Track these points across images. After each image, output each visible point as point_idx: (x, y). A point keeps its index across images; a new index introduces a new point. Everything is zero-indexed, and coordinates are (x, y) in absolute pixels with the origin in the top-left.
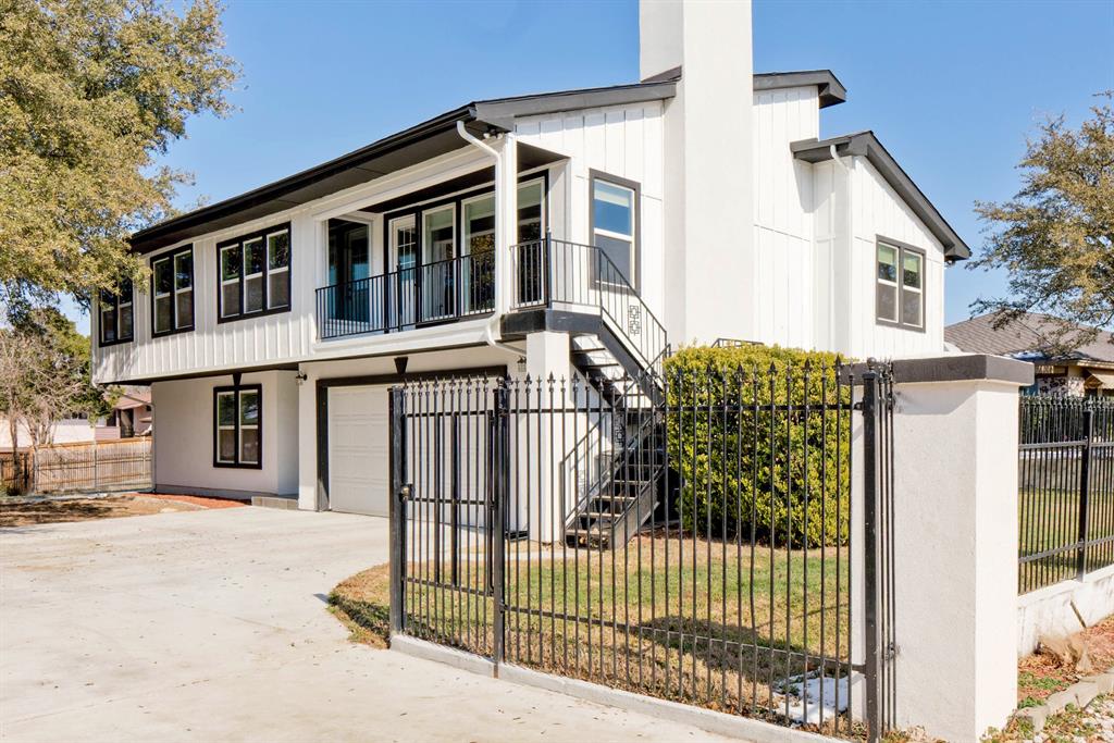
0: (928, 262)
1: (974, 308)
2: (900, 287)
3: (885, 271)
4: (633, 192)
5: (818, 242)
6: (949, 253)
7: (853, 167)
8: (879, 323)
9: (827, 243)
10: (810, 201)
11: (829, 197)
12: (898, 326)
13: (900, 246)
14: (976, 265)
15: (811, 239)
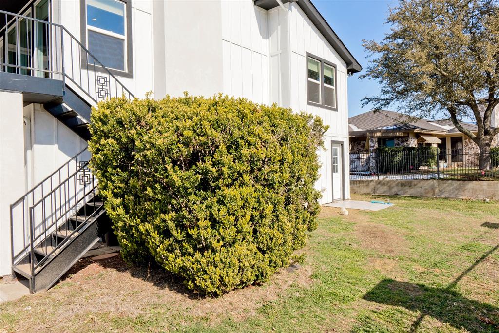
0: (337, 71)
1: (363, 102)
2: (322, 85)
3: (312, 74)
4: (125, 5)
5: (272, 56)
6: (350, 68)
7: (290, 9)
8: (309, 104)
9: (276, 57)
10: (266, 32)
11: (277, 29)
12: (321, 106)
13: (321, 60)
14: (364, 76)
15: (267, 54)
